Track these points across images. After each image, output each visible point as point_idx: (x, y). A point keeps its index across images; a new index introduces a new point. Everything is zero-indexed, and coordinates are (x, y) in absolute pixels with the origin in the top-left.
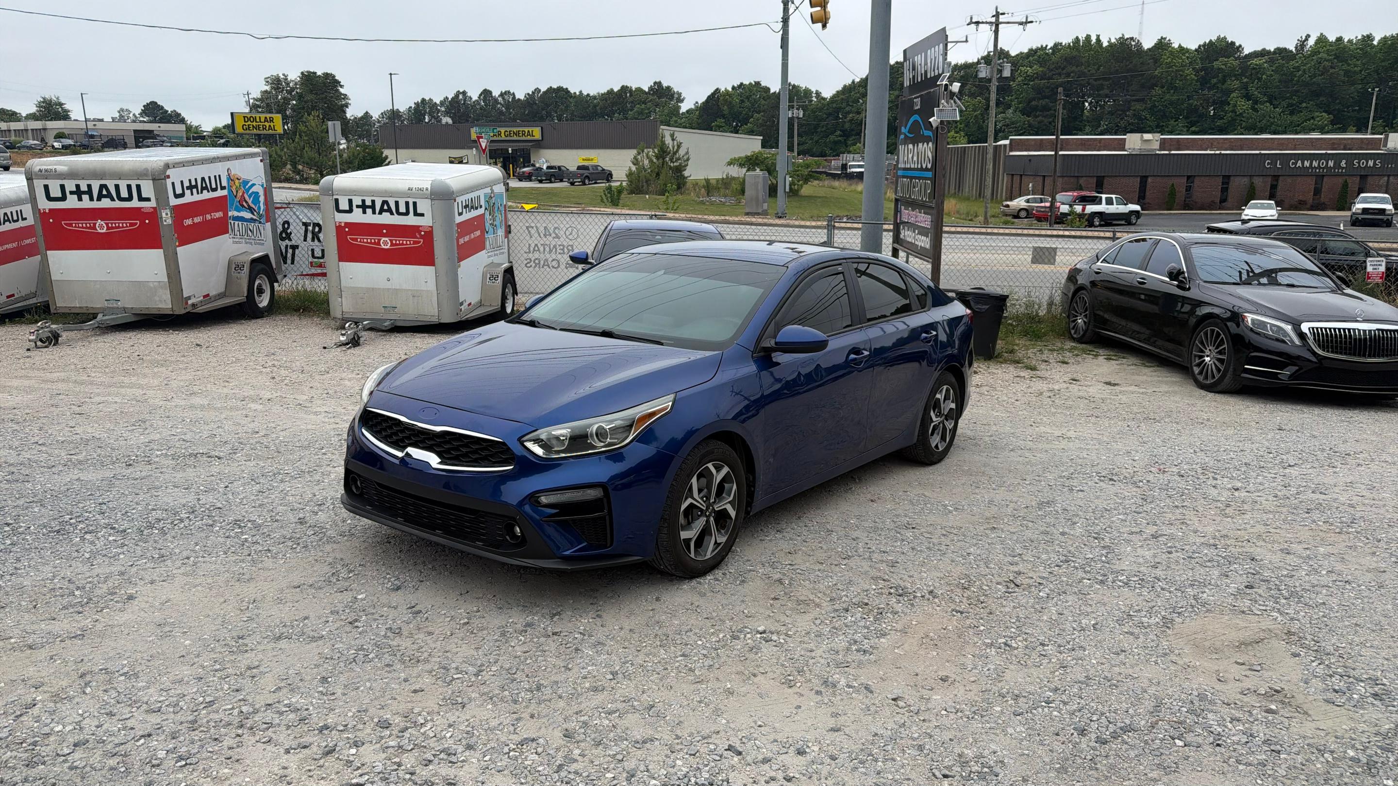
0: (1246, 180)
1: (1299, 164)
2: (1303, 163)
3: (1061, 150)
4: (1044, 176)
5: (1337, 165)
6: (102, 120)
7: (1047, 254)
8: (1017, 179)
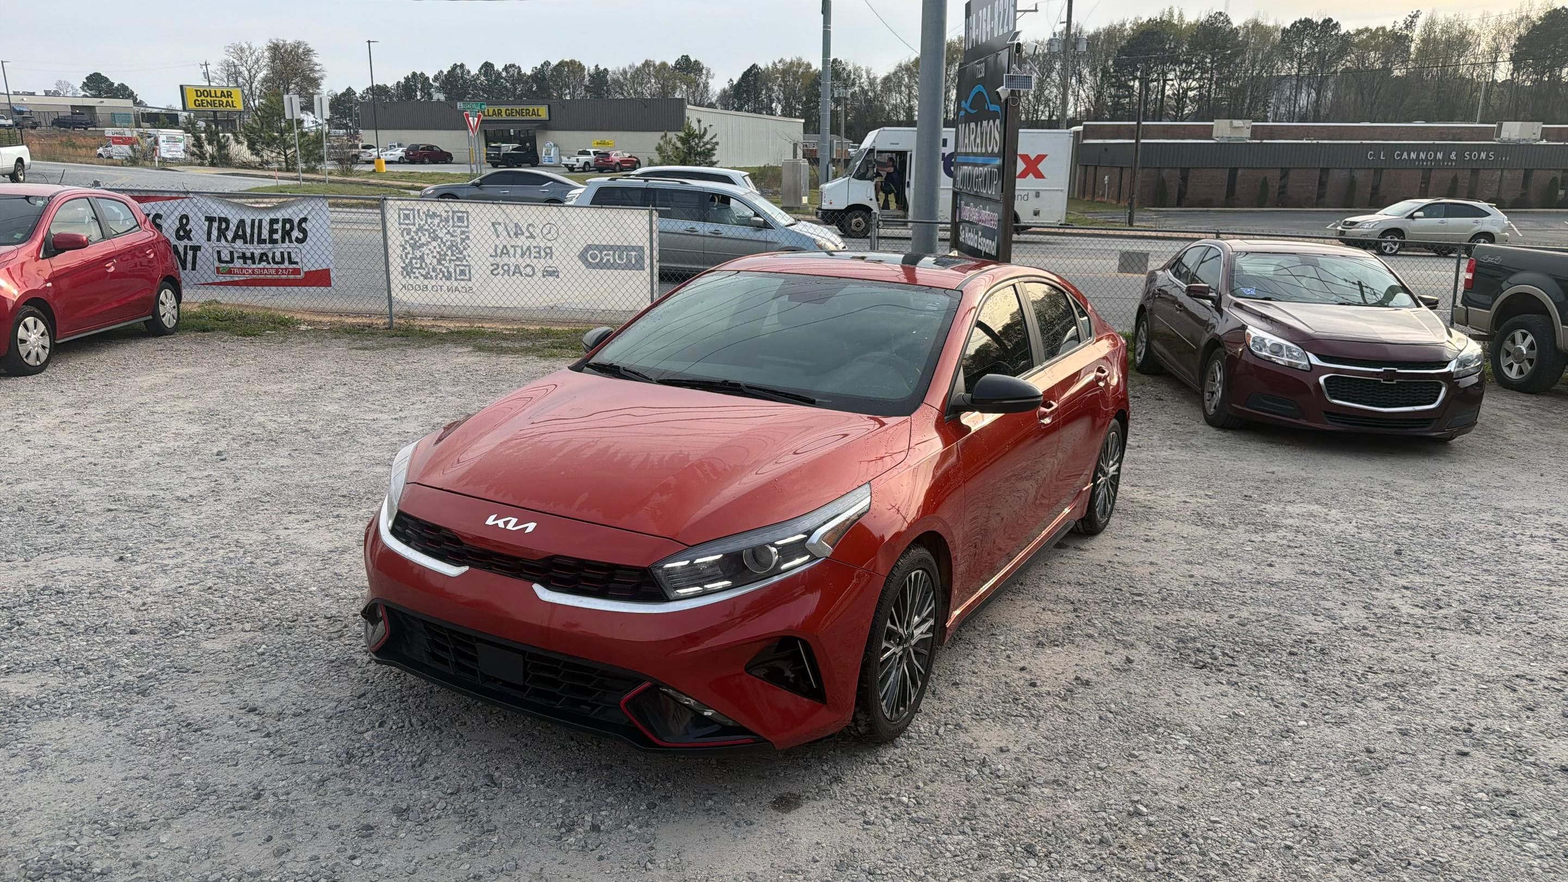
0: (1345, 173)
1: (1405, 155)
2: (1409, 155)
3: (1142, 138)
4: (1122, 168)
5: (1447, 157)
6: (33, 94)
7: (1137, 260)
8: (1091, 170)
